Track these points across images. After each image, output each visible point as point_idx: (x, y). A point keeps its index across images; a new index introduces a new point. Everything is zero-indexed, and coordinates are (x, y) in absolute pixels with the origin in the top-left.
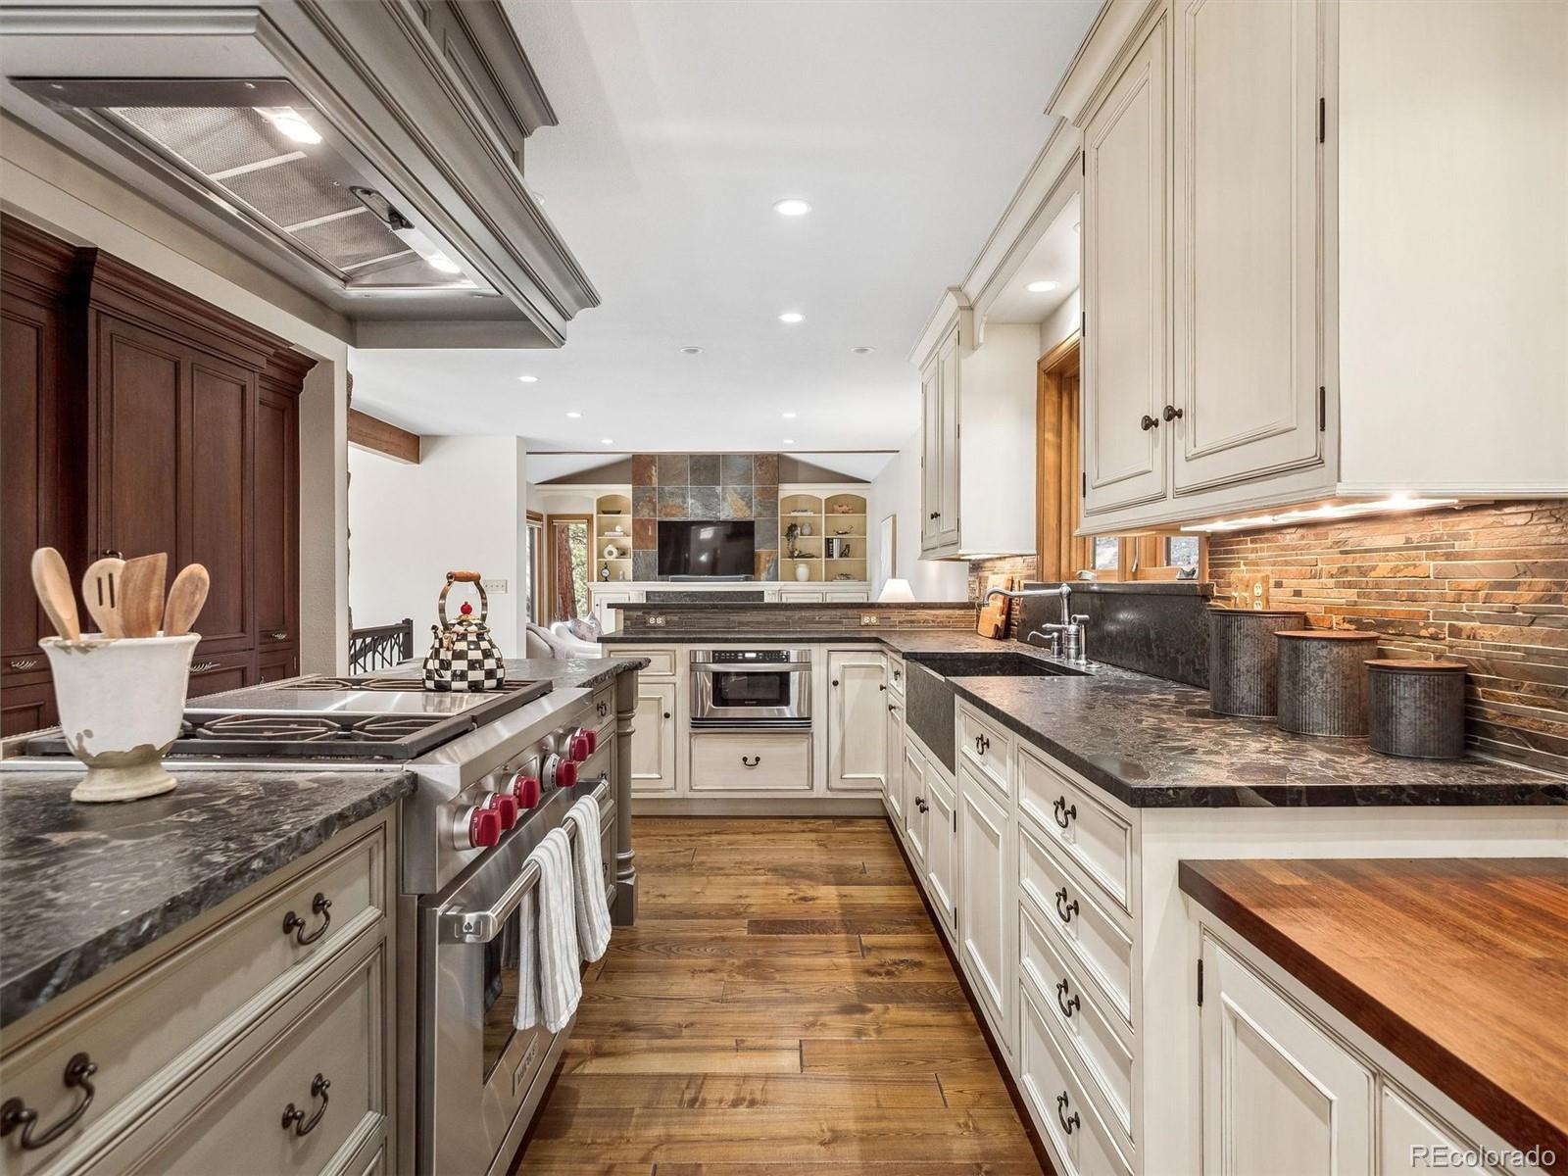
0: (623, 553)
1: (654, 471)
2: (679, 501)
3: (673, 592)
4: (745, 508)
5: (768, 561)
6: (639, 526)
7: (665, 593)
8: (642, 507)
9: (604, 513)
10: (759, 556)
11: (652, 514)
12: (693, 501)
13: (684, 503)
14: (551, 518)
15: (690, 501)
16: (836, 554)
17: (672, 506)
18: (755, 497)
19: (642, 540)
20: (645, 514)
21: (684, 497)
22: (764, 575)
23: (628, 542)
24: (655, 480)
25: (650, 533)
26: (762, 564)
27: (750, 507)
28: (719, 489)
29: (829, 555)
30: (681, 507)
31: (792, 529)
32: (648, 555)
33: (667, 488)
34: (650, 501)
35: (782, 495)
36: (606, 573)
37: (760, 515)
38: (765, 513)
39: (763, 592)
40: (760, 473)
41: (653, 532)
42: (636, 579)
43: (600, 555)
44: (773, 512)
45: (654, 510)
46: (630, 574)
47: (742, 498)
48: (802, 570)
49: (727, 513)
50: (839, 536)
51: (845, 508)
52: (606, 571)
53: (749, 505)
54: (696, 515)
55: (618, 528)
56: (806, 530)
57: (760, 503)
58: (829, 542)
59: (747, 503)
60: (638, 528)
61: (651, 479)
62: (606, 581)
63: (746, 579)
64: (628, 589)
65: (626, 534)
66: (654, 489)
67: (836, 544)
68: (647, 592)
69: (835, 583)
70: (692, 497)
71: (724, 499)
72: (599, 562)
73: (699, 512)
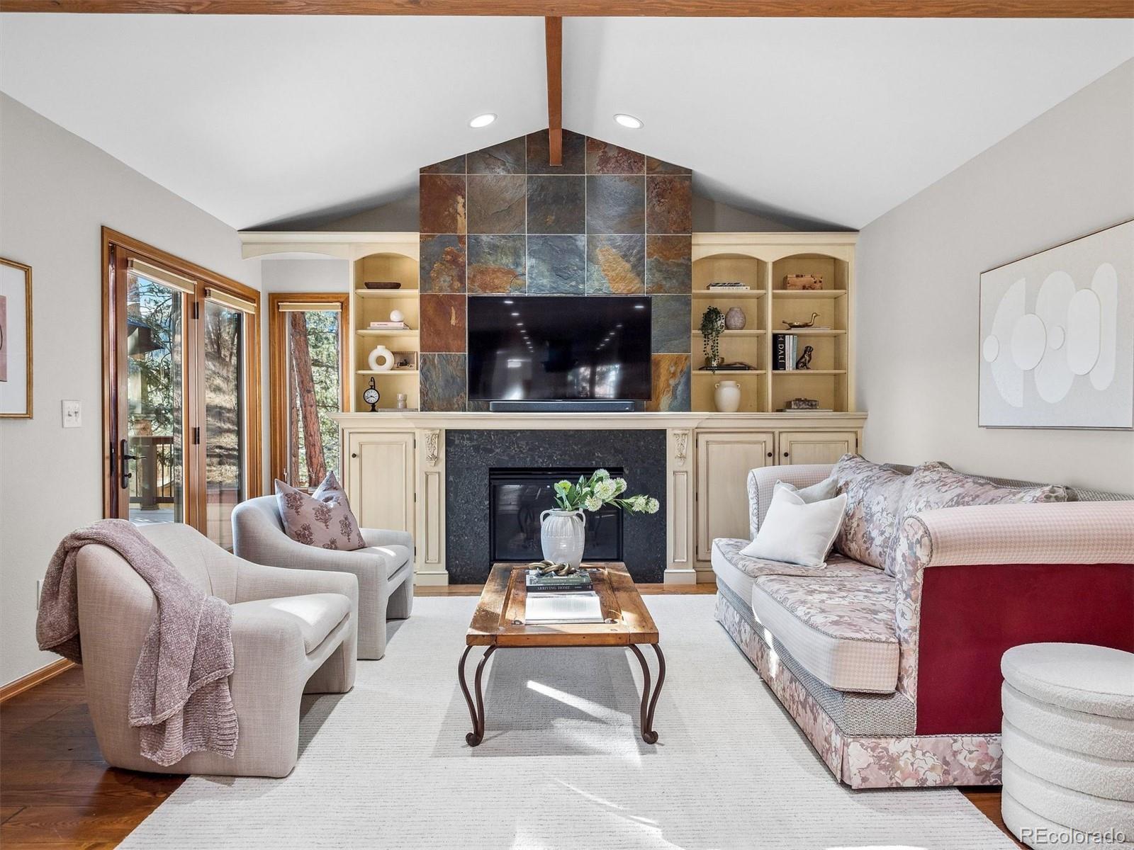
0: (403, 360)
1: (461, 205)
2: (507, 261)
3: (497, 431)
4: (631, 275)
5: (674, 374)
6: (433, 310)
7: (480, 433)
8: (439, 273)
9: (369, 286)
10: (658, 364)
11: (457, 284)
12: (533, 261)
13: (517, 264)
14: (276, 299)
15: (529, 262)
16: (790, 362)
17: (494, 272)
18: (650, 255)
19: (438, 333)
20: (444, 284)
21: (517, 254)
22: (665, 400)
23: (412, 341)
24: (462, 222)
25: (453, 322)
26: (663, 379)
27: (640, 274)
28: (582, 240)
29: (778, 364)
30: (510, 272)
31: (711, 316)
32: (448, 362)
33: (485, 238)
34: (454, 261)
35: (698, 253)
36: (372, 396)
37: (659, 288)
38: (667, 285)
39: (663, 432)
40: (657, 209)
41: (459, 320)
42: (426, 406)
43: (362, 363)
44: (683, 283)
45: (461, 278)
46: (415, 399)
47: (625, 257)
48: (729, 392)
49: (596, 285)
50: (793, 331)
51: (807, 279)
52: (373, 393)
53: (638, 268)
54: (540, 287)
55: (395, 316)
56: (736, 320)
57: (658, 266)
58: (778, 340)
59: (634, 267)
60: (431, 312)
61: (454, 220)
62: (373, 410)
63: (636, 408)
64: (410, 425)
65: (407, 326)
66: (461, 239)
67: (790, 345)
68: (448, 432)
69: (788, 414)
70: (533, 254)
71: (591, 259)
72: (358, 376)
73: (545, 281)
